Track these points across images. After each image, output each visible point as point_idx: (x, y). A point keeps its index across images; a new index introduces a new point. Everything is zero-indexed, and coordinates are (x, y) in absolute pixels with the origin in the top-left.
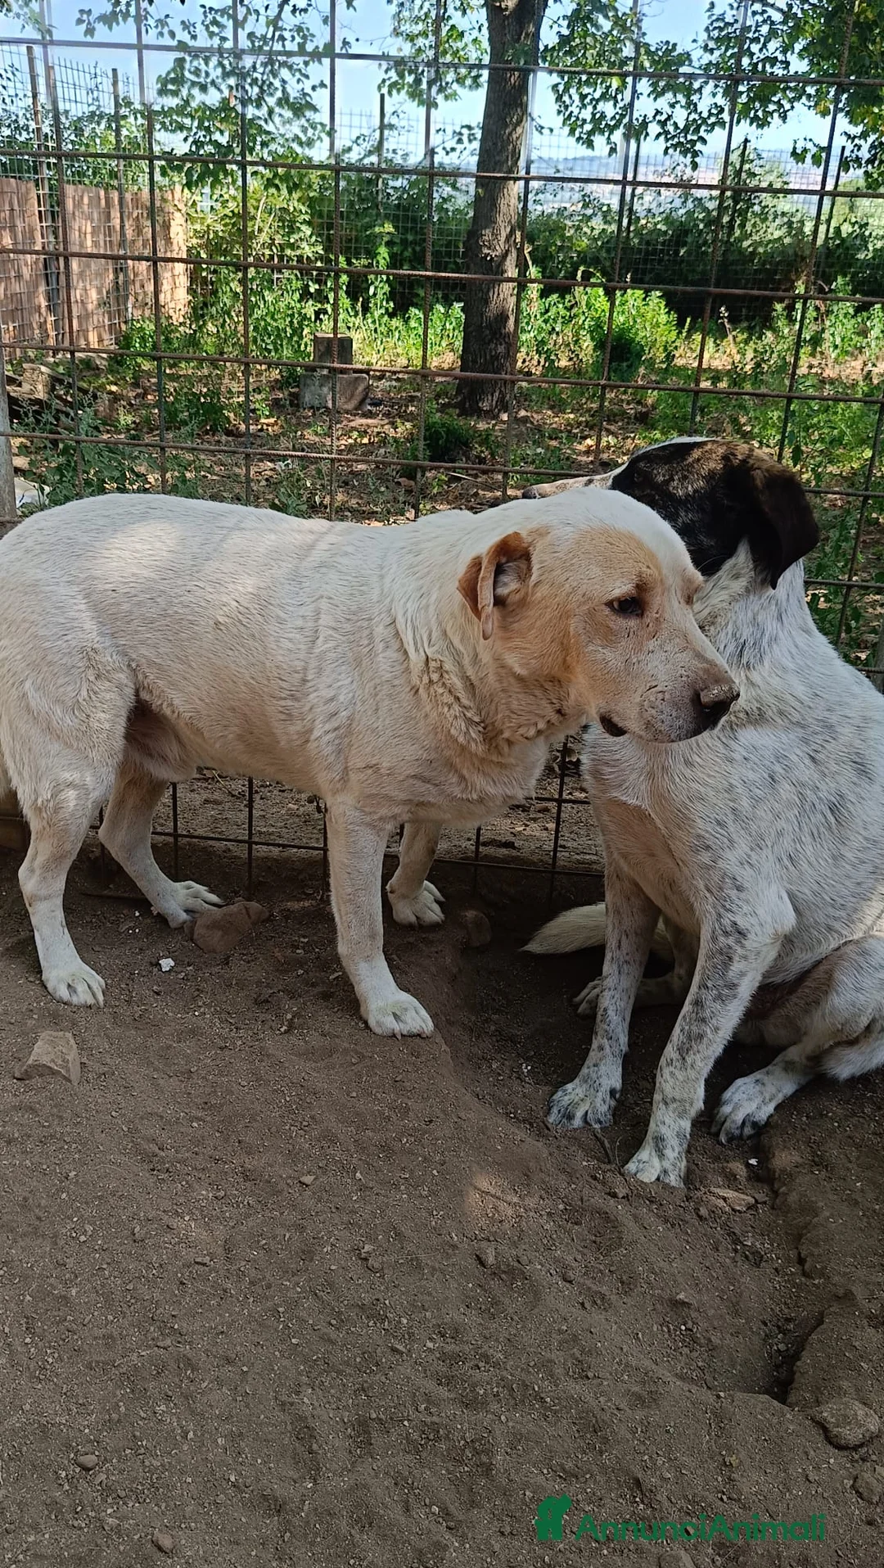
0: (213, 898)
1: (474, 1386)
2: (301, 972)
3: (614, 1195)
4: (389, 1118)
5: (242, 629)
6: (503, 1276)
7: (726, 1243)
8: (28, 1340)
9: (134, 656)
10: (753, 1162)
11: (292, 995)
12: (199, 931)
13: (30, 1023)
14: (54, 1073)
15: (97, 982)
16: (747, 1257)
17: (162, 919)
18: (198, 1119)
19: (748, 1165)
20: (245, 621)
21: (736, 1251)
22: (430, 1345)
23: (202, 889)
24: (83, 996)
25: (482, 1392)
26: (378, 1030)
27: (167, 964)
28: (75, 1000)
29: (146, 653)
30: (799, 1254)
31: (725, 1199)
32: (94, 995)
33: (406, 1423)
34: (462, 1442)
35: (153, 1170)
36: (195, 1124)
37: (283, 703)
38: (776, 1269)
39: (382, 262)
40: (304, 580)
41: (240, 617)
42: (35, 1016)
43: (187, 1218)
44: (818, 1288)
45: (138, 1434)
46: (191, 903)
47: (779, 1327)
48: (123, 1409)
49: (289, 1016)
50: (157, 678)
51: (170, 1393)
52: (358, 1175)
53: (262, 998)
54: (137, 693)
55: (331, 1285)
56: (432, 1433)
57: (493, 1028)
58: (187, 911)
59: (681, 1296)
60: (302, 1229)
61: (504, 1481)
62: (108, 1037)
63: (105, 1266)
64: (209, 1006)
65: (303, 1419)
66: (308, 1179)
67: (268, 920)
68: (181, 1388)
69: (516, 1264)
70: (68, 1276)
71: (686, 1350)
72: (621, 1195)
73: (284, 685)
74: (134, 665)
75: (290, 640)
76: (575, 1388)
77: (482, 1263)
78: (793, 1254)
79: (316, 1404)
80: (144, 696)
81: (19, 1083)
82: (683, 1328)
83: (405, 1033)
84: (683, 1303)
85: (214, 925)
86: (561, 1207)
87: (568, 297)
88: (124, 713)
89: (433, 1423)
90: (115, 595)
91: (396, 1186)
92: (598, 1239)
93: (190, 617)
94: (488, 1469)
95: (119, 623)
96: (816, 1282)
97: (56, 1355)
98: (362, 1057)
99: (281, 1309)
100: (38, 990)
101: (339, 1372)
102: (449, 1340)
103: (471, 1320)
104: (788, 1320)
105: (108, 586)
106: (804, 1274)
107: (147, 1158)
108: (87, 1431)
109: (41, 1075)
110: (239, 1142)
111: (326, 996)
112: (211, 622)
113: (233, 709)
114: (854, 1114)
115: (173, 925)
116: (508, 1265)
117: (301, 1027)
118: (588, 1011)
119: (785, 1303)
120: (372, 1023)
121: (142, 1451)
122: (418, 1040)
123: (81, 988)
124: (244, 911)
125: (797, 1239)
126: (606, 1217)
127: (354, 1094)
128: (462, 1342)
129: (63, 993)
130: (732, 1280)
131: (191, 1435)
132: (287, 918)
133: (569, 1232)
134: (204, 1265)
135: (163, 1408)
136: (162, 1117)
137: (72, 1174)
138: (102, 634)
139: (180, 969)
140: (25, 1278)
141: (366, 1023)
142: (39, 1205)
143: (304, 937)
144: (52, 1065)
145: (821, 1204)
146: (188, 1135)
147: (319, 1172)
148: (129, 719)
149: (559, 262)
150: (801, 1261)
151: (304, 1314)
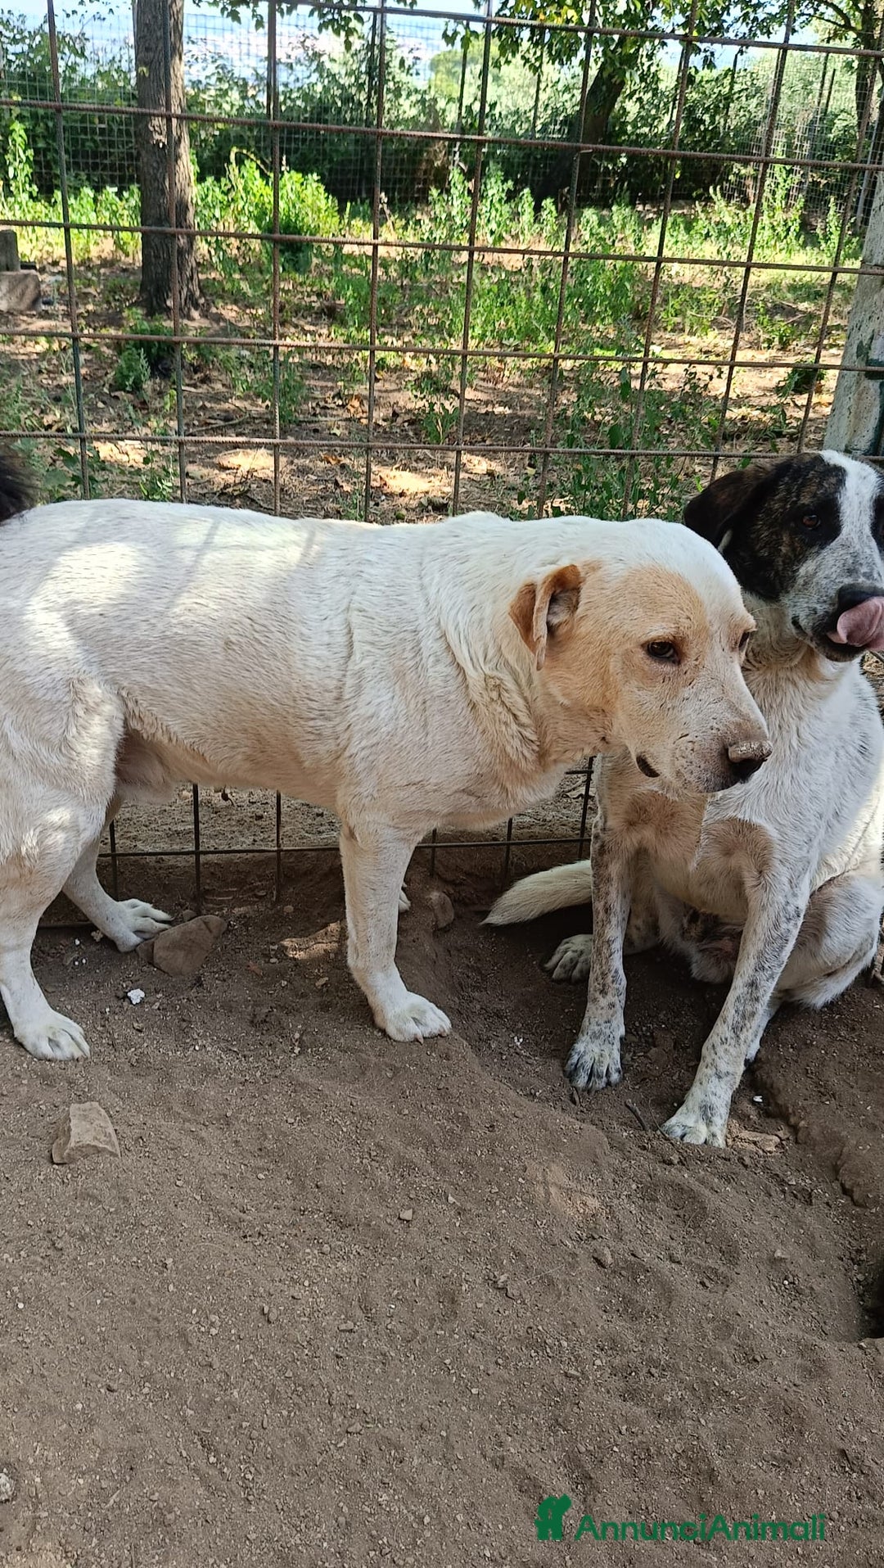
0: (161, 915)
1: (660, 1397)
2: (284, 983)
3: (670, 1163)
4: (452, 1130)
5: (258, 647)
6: (623, 1272)
7: (774, 1189)
8: (212, 1459)
9: (125, 684)
10: (758, 1099)
11: (289, 1010)
12: (159, 954)
13: (23, 1090)
14: (98, 1151)
15: (77, 1030)
16: (795, 1196)
17: (109, 943)
18: (262, 1169)
19: (754, 1103)
20: (262, 639)
21: (784, 1192)
22: (598, 1362)
23: (148, 906)
24: (68, 1049)
25: (669, 1399)
26: (399, 1037)
27: (136, 995)
28: (58, 1054)
29: (139, 679)
30: (842, 1185)
31: (755, 1143)
32: (78, 1045)
33: (615, 1449)
34: (674, 1455)
35: (245, 1237)
36: (261, 1176)
37: (311, 723)
38: (828, 1204)
39: (19, 140)
40: (323, 591)
41: (257, 635)
42: (25, 1082)
43: (306, 1283)
44: (877, 1216)
45: (374, 1532)
46: (141, 923)
47: (852, 1259)
48: (345, 1509)
49: (297, 1036)
50: (151, 705)
51: (387, 1480)
52: (451, 1199)
53: (258, 1019)
54: (126, 722)
55: (484, 1323)
56: (645, 1454)
57: (478, 1007)
58: (137, 932)
59: (778, 1254)
60: (427, 1271)
61: (731, 1485)
62: (115, 1092)
63: (251, 1357)
64: (204, 1037)
65: (516, 1471)
66: (407, 1215)
67: (228, 931)
68: (393, 1471)
69: (633, 1258)
70: (218, 1377)
71: (796, 1304)
72: (676, 1162)
73: (314, 705)
74: (124, 693)
75: (318, 658)
76: (753, 1375)
77: (600, 1263)
78: (836, 1186)
79: (523, 1451)
80: (134, 724)
81: (62, 1169)
82: (786, 1282)
83: (427, 1035)
84: (781, 1260)
85: (175, 946)
86: (634, 1186)
87: (223, 180)
88: (113, 746)
89: (641, 1442)
90: (103, 619)
91: (492, 1203)
92: (681, 1213)
93: (193, 638)
94: (711, 1476)
95: (109, 650)
96: (874, 1211)
97: (253, 1470)
98: (395, 1070)
99: (447, 1361)
100: (12, 1050)
101: (527, 1412)
102: (610, 1352)
103: (619, 1326)
104: (859, 1251)
105: (94, 611)
106: (855, 1203)
107: (234, 1224)
108: (325, 1544)
109: (86, 1156)
110: (317, 1187)
111: (325, 1007)
112: (221, 642)
113: (245, 731)
114: (834, 1039)
115: (122, 949)
116: (626, 1261)
117: (313, 1044)
118: (563, 976)
119: (850, 1236)
120: (392, 1030)
121: (387, 1550)
122: (441, 1041)
123: (64, 1040)
124: (203, 926)
125: (836, 1170)
126: (680, 1189)
127: (406, 1112)
128: (623, 1351)
129: (46, 1049)
130: (799, 1223)
131: (427, 1520)
132: (246, 925)
133: (654, 1211)
134: (351, 1331)
135: (385, 1497)
136: (225, 1176)
137: (169, 1261)
138: (90, 663)
139: (152, 999)
140: (173, 1390)
141: (384, 1032)
142: (150, 1305)
143: (273, 944)
144: (95, 1143)
145: (844, 1133)
146: (261, 1189)
147: (413, 1204)
148: (118, 753)
149: (202, 141)
150: (846, 1192)
151: (471, 1361)
